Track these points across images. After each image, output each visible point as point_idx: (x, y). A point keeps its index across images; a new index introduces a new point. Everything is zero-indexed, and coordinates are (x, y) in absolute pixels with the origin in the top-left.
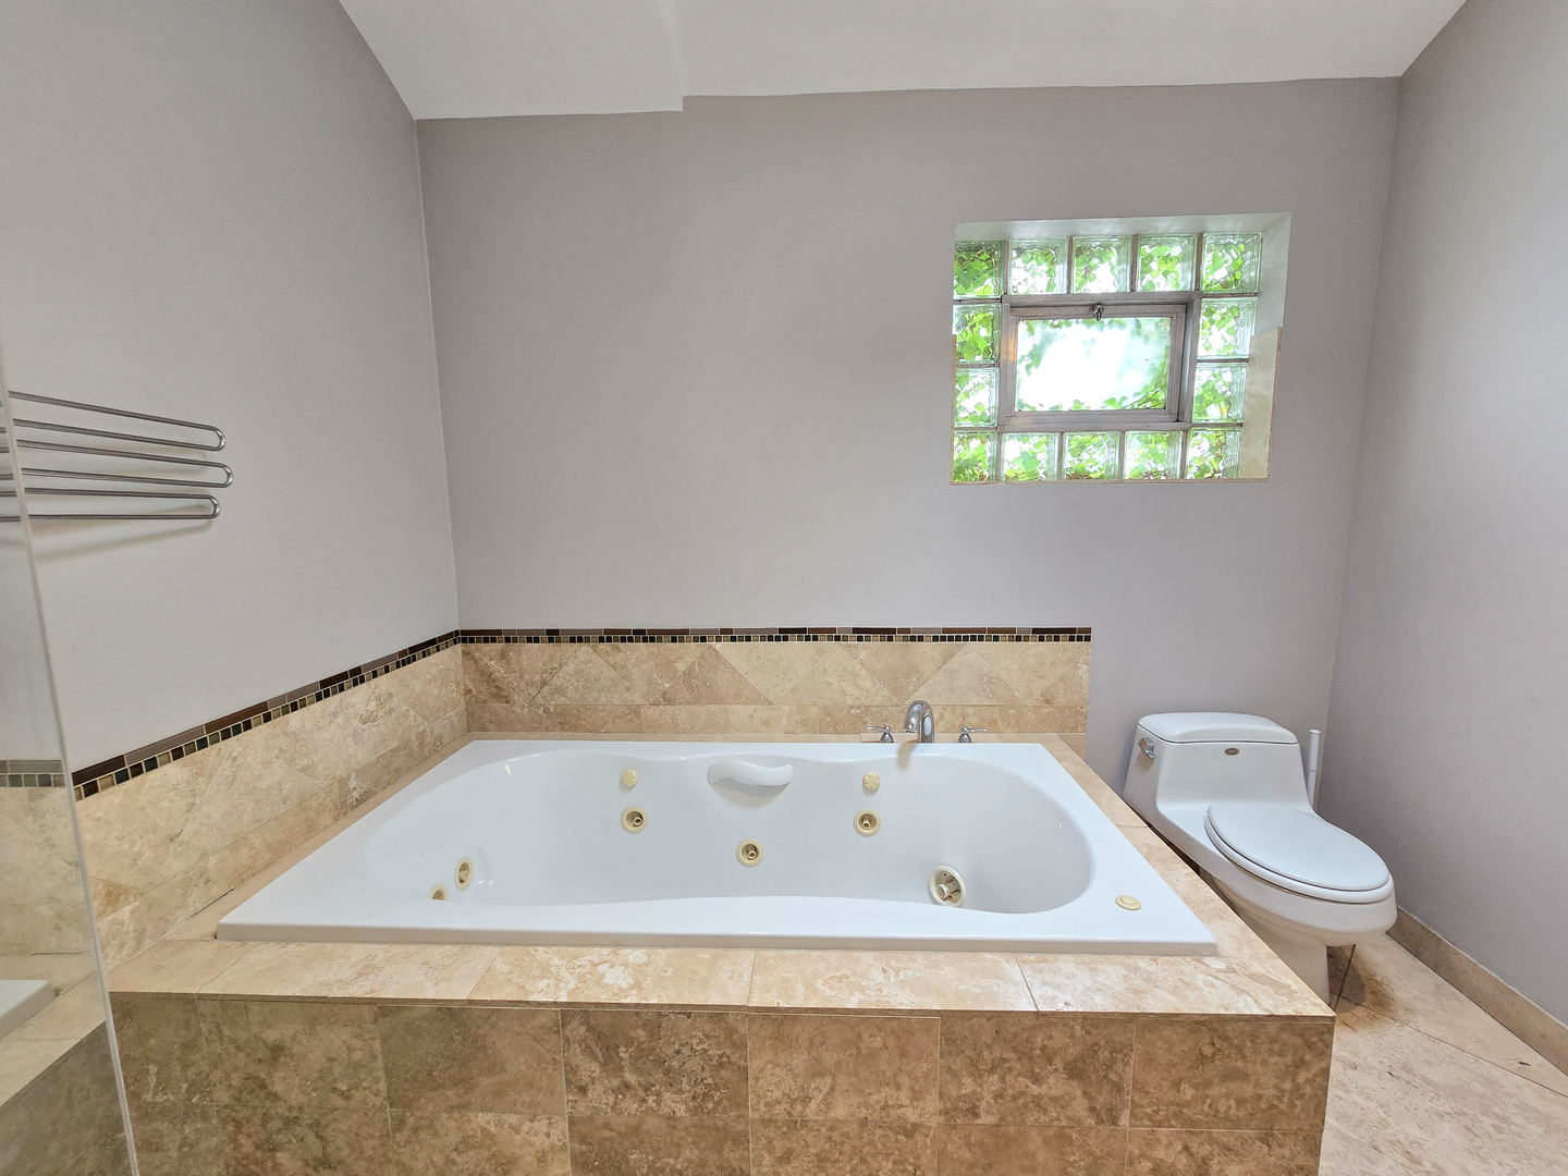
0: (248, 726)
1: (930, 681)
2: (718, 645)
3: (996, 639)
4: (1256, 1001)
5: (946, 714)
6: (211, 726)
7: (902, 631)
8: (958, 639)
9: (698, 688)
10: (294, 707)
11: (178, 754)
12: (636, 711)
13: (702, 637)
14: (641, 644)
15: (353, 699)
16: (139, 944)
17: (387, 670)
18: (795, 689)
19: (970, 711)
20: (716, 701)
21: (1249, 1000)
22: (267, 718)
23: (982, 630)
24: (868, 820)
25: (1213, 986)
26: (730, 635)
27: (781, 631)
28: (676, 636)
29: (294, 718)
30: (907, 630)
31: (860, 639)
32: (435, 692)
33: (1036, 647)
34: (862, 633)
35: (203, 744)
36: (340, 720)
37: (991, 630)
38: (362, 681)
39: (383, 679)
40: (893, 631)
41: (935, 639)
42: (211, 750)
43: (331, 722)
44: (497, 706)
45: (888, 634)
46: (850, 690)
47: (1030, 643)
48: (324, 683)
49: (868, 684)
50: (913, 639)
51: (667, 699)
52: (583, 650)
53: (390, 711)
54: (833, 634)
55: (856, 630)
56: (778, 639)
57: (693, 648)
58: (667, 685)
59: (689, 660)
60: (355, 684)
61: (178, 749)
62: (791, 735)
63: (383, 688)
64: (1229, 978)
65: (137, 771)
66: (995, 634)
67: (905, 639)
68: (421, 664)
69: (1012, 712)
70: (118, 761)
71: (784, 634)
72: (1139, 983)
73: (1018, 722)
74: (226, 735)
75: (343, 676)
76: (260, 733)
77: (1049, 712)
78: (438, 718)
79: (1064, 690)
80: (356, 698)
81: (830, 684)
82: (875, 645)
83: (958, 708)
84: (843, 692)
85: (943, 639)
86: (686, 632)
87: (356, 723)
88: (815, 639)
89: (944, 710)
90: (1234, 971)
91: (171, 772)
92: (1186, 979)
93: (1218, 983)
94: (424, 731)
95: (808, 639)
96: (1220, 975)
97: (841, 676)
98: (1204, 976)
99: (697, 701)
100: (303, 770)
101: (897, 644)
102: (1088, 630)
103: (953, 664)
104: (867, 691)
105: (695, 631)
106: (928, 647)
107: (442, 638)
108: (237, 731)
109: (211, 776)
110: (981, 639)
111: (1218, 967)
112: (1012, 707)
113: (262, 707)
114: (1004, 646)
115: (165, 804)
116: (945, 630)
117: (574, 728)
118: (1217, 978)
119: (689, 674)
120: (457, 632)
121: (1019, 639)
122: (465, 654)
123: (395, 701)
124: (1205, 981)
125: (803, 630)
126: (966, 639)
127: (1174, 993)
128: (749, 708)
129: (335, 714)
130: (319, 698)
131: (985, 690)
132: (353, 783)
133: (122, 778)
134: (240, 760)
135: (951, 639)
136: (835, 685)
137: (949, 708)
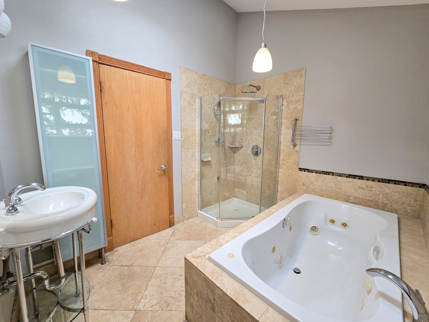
0: (329, 174)
4: (199, 251)
6: (322, 172)
10: (340, 176)
11: (316, 173)
15: (357, 182)
17: (373, 181)
21: (200, 251)
22: (333, 175)
25: (207, 250)
29: (339, 178)
35: (320, 173)
36: (351, 184)
38: (363, 179)
39: (371, 182)
42: (321, 175)
43: (348, 183)
48: (349, 175)
53: (371, 191)
60: (360, 179)
61: (316, 172)
63: (370, 184)
64: (205, 254)
65: (310, 172)
68: (391, 185)
70: (309, 170)
72: (219, 243)
74: (324, 174)
75: (357, 176)
76: (330, 177)
80: (359, 182)
87: (357, 187)
90: (204, 256)
91: (314, 174)
92: (212, 249)
93: (206, 251)
96: (206, 253)
98: (209, 251)
100: (338, 188)
107: (410, 183)
108: (326, 174)
109: (320, 178)
111: (207, 255)
113: (333, 173)
115: (313, 178)
118: (207, 252)
123: (374, 189)
124: (208, 250)
127: (212, 244)
129: (350, 182)
130: (347, 177)
132: (352, 199)
133: (308, 172)
134: (325, 179)
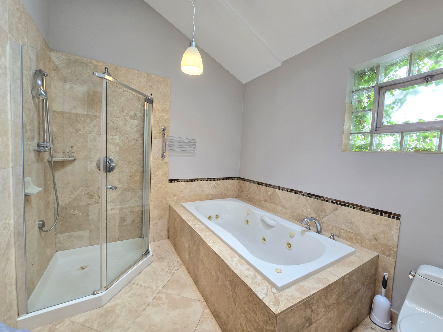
0: (194, 181)
1: (329, 216)
2: (277, 190)
3: (354, 208)
5: (334, 229)
6: (189, 179)
7: (321, 197)
8: (340, 204)
9: (271, 199)
10: (202, 181)
11: (185, 181)
12: (261, 201)
13: (274, 187)
14: (263, 186)
15: (212, 183)
16: (176, 203)
17: (220, 180)
18: (291, 206)
19: (343, 231)
20: (275, 204)
22: (197, 181)
23: (349, 203)
24: (289, 245)
25: (263, 289)
26: (279, 188)
27: (290, 189)
28: (269, 186)
30: (323, 197)
31: (309, 197)
32: (230, 187)
33: (370, 215)
34: (310, 195)
36: (209, 185)
37: (353, 204)
38: (215, 180)
39: (219, 181)
40: (319, 196)
41: (332, 202)
42: (189, 182)
44: (242, 193)
45: (317, 197)
46: (305, 211)
47: (368, 213)
48: (207, 179)
49: (310, 211)
50: (324, 200)
51: (266, 200)
52: (254, 185)
53: (219, 187)
54: (302, 193)
55: (308, 194)
56: (289, 192)
57: (271, 189)
58: (266, 197)
59: (271, 192)
60: (213, 180)
62: (289, 219)
63: (219, 183)
65: (180, 182)
66: (354, 206)
67: (322, 200)
68: (228, 181)
69: (359, 237)
70: (177, 180)
71: (291, 191)
73: (361, 242)
74: (191, 181)
75: (211, 179)
76: (196, 182)
77: (376, 244)
78: (230, 192)
79: (384, 238)
80: (213, 183)
81: (300, 208)
82: (313, 199)
83: (338, 229)
84: (303, 211)
85: (334, 203)
86: (271, 185)
87: (212, 187)
88: (298, 194)
89: (333, 227)
90: (274, 294)
91: (183, 183)
94: (226, 193)
95: (296, 193)
97: (303, 206)
99: (271, 203)
100: (201, 190)
101: (319, 201)
102: (399, 215)
103: (338, 212)
104: (310, 213)
105: (273, 186)
106: (329, 204)
107: (234, 178)
108: (193, 181)
109: (188, 186)
110: (348, 206)
111: (273, 291)
112: (359, 235)
113: (197, 179)
114: (357, 211)
115: (182, 187)
116: (336, 200)
117: (251, 202)
118: (267, 290)
119: (270, 195)
120: (238, 178)
121: (364, 210)
122: (239, 182)
123: (220, 186)
125: (295, 191)
126: (342, 205)
128: (281, 208)
129: (208, 184)
130: (206, 181)
131: (348, 225)
132: (210, 196)
133: (178, 182)
134: (192, 185)
135: (337, 204)
136: (301, 208)
137: (335, 227)
